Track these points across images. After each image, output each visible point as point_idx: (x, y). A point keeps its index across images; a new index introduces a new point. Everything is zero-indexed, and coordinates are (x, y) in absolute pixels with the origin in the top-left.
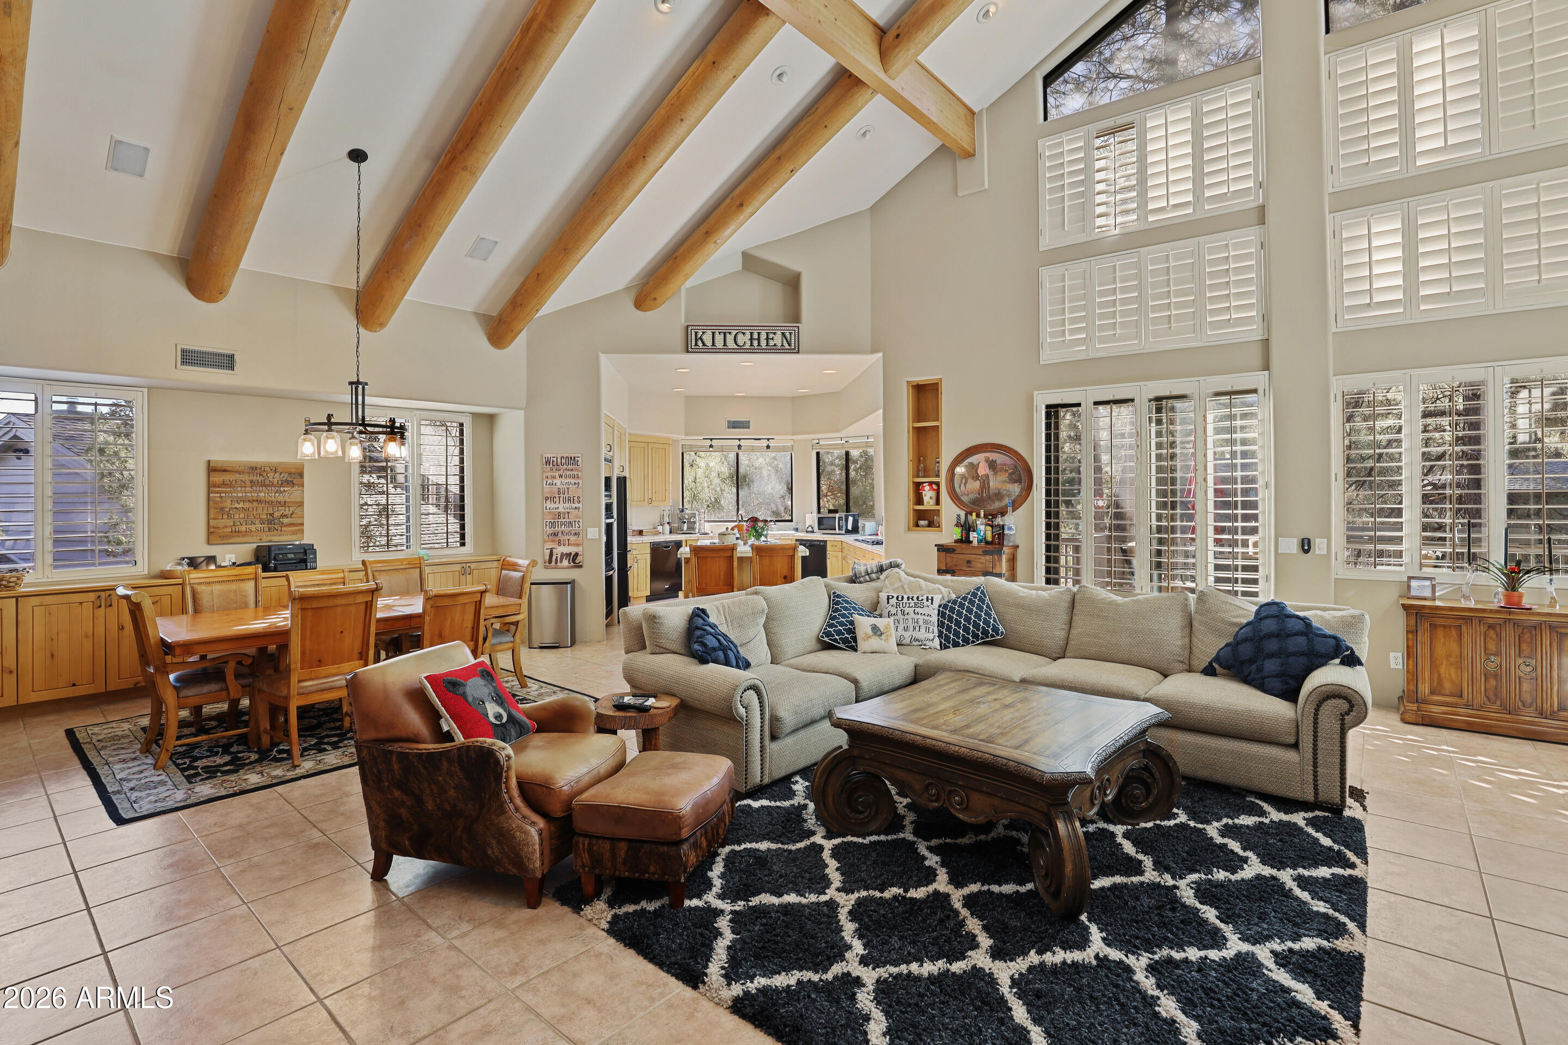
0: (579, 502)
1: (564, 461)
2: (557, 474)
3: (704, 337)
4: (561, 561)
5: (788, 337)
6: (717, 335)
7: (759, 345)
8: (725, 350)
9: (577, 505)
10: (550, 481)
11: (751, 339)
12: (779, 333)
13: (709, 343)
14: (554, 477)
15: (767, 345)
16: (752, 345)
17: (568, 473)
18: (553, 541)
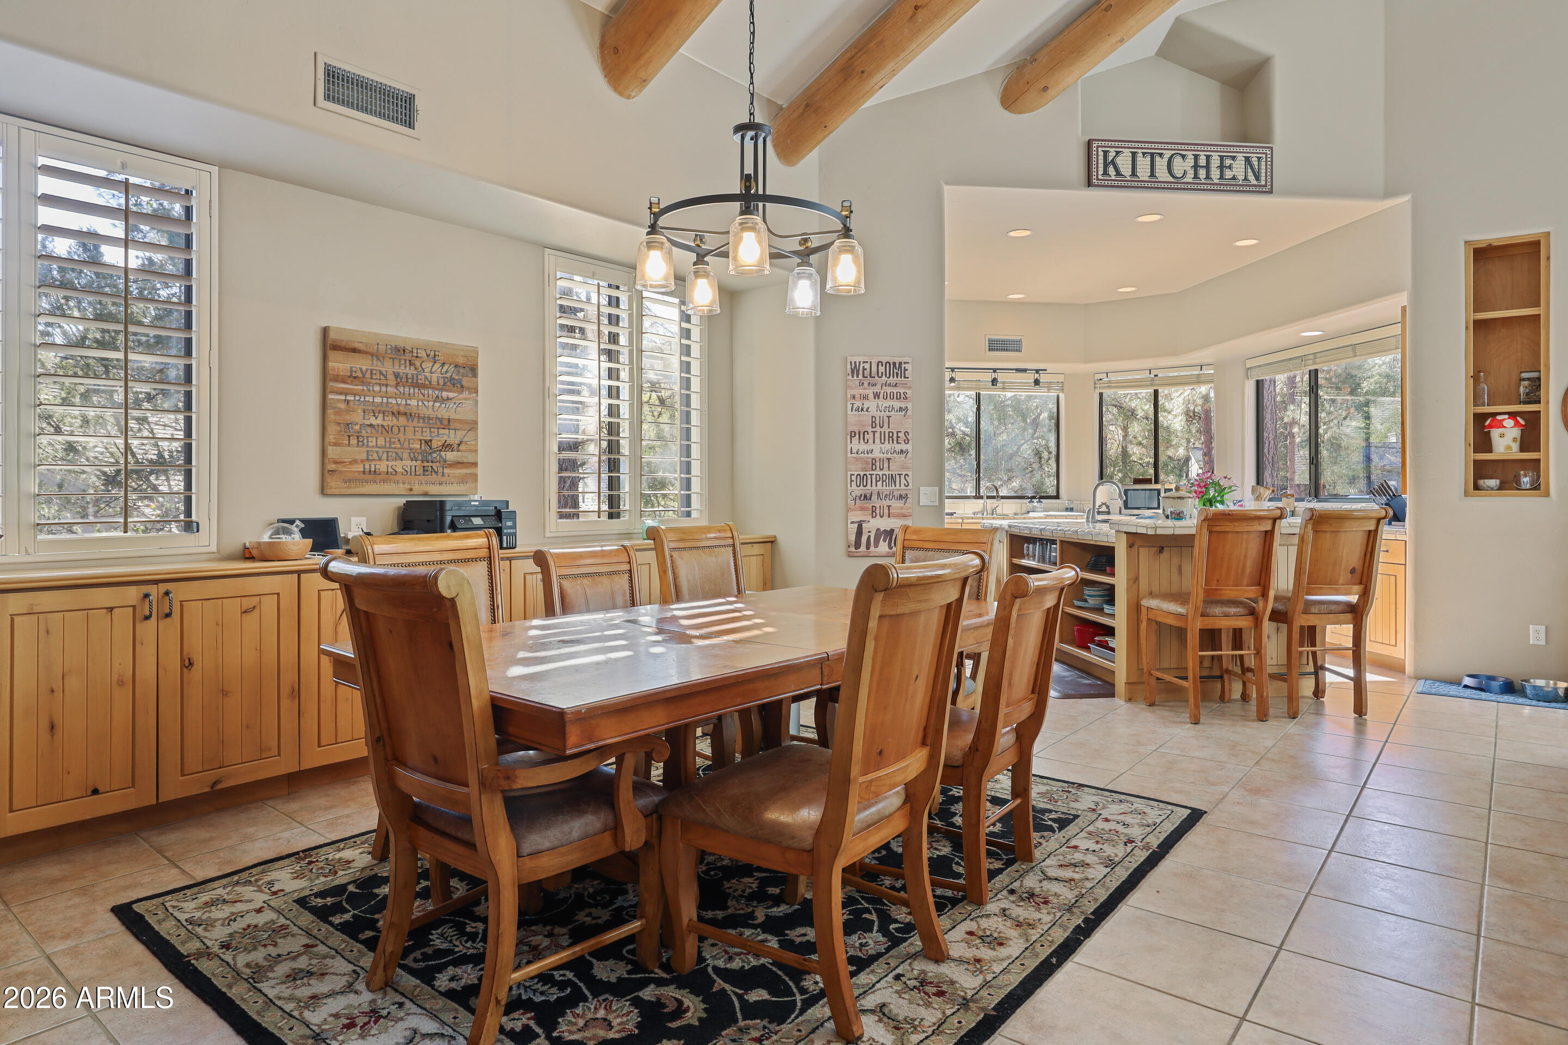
0: (907, 441)
1: (882, 369)
2: (870, 392)
3: (1119, 161)
4: (876, 545)
5: (1256, 163)
6: (1140, 157)
7: (1208, 177)
8: (1154, 184)
9: (903, 446)
10: (858, 404)
11: (1196, 167)
12: (1240, 157)
13: (1126, 170)
14: (865, 397)
15: (1221, 177)
16: (1196, 176)
17: (889, 390)
18: (863, 509)
